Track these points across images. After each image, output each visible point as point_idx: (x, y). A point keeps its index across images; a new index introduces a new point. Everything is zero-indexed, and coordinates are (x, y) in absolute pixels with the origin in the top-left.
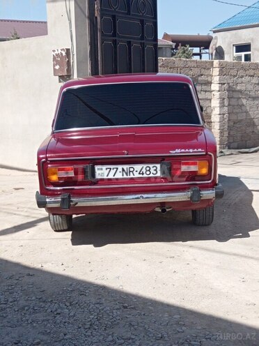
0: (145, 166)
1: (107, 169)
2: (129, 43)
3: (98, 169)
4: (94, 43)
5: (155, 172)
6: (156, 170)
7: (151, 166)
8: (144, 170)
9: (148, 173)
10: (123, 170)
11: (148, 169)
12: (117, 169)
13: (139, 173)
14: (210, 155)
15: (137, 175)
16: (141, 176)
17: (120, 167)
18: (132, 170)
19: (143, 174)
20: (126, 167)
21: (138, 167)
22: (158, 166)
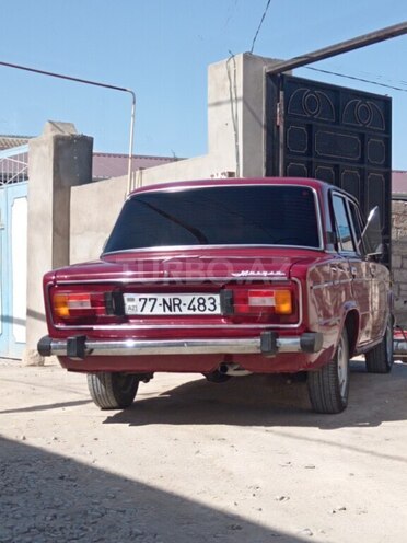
0: (197, 296)
1: (140, 299)
2: (336, 167)
3: (129, 300)
4: (273, 164)
5: (212, 307)
6: (213, 304)
7: (206, 296)
8: (195, 304)
9: (202, 308)
10: (165, 302)
11: (201, 301)
12: (156, 299)
13: (189, 308)
14: (295, 282)
15: (185, 311)
16: (191, 312)
17: (160, 297)
18: (177, 302)
19: (194, 309)
20: (168, 297)
21: (186, 298)
22: (217, 297)
